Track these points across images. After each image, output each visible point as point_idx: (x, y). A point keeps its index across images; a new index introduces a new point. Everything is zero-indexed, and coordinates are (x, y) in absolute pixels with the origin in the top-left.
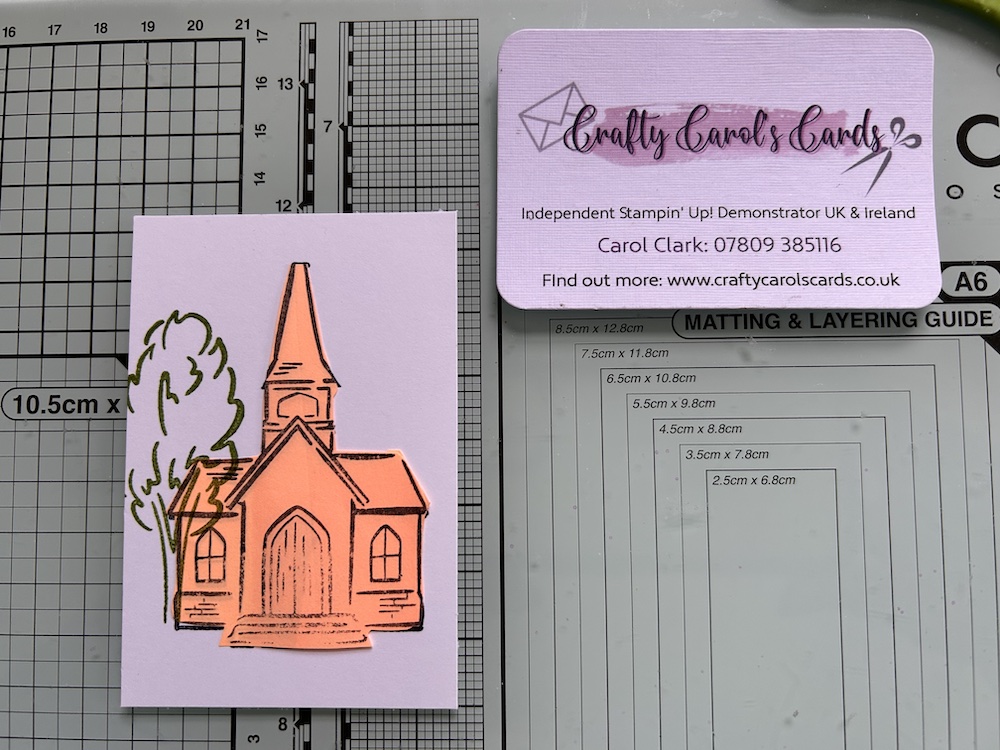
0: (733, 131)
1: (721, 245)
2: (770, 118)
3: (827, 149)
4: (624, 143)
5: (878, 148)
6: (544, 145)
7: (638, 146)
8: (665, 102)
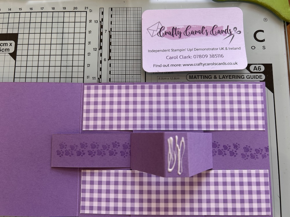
0: (197, 31)
1: (195, 57)
2: (205, 28)
3: (219, 35)
4: (172, 35)
5: (231, 34)
6: (153, 36)
8: (181, 25)
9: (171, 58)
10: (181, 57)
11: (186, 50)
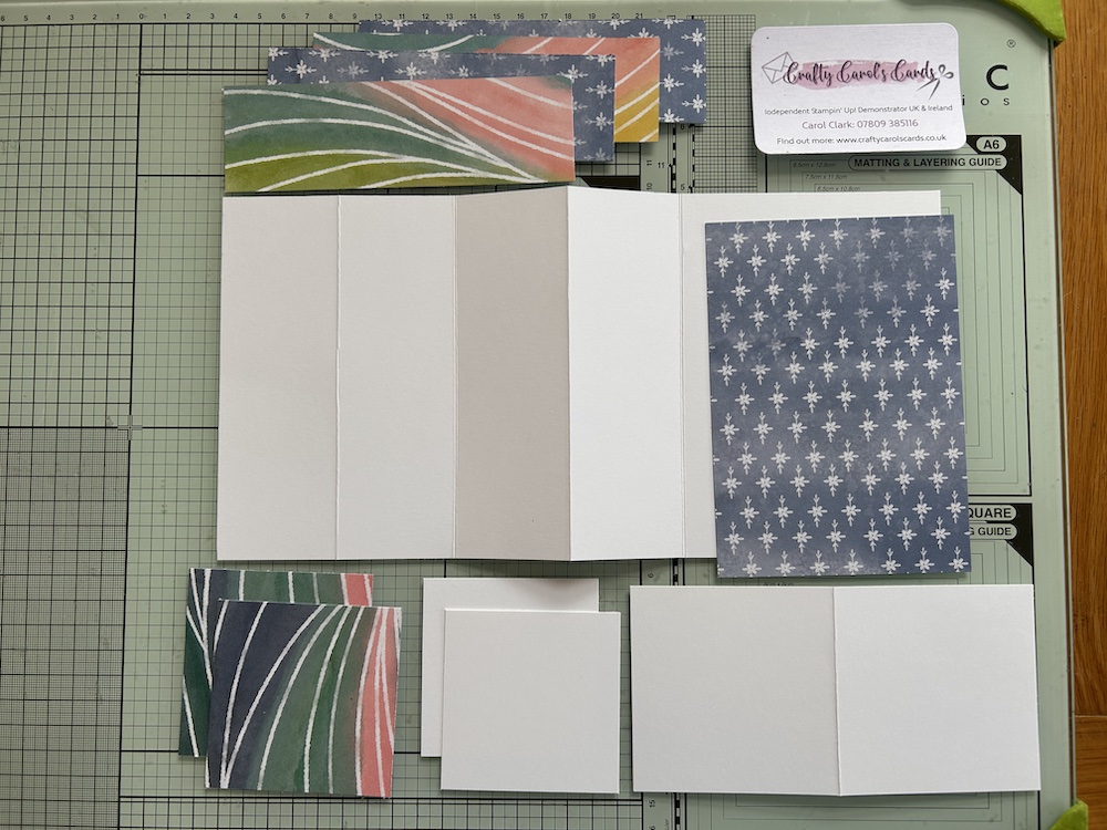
1: (860, 124)
3: (909, 79)
5: (933, 79)
6: (774, 81)
7: (819, 81)
8: (831, 60)
9: (811, 126)
10: (832, 125)
11: (842, 111)
